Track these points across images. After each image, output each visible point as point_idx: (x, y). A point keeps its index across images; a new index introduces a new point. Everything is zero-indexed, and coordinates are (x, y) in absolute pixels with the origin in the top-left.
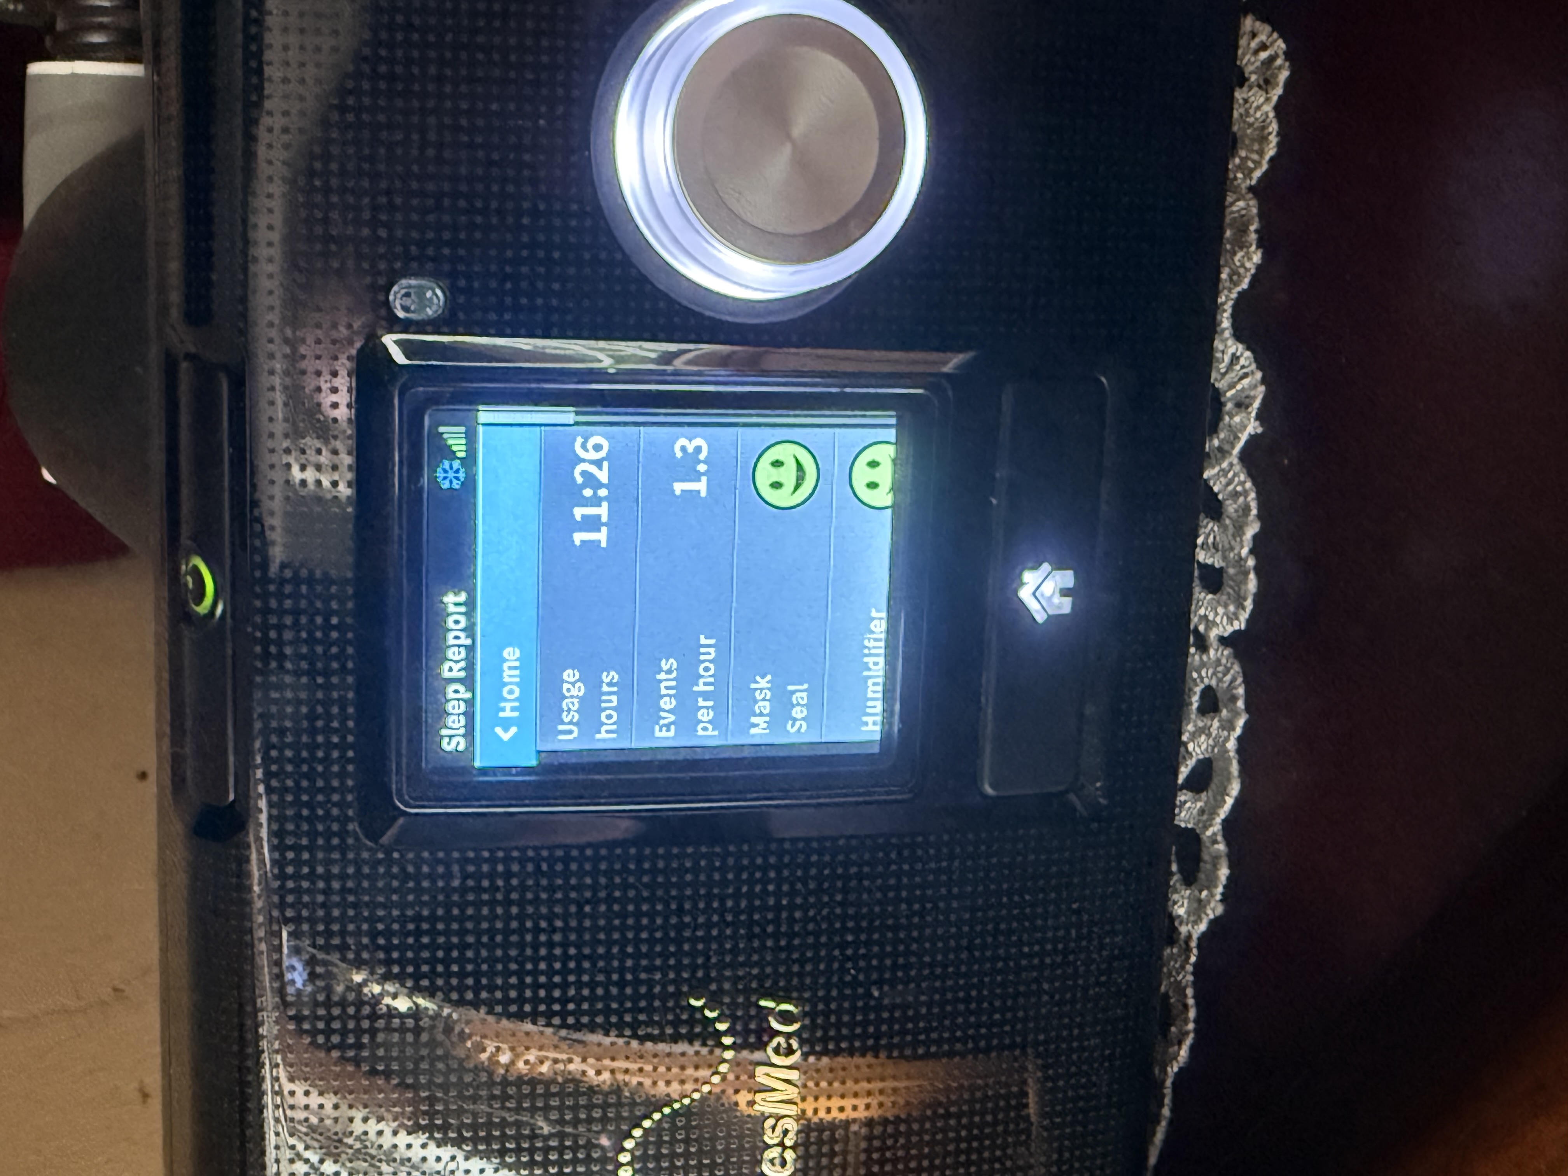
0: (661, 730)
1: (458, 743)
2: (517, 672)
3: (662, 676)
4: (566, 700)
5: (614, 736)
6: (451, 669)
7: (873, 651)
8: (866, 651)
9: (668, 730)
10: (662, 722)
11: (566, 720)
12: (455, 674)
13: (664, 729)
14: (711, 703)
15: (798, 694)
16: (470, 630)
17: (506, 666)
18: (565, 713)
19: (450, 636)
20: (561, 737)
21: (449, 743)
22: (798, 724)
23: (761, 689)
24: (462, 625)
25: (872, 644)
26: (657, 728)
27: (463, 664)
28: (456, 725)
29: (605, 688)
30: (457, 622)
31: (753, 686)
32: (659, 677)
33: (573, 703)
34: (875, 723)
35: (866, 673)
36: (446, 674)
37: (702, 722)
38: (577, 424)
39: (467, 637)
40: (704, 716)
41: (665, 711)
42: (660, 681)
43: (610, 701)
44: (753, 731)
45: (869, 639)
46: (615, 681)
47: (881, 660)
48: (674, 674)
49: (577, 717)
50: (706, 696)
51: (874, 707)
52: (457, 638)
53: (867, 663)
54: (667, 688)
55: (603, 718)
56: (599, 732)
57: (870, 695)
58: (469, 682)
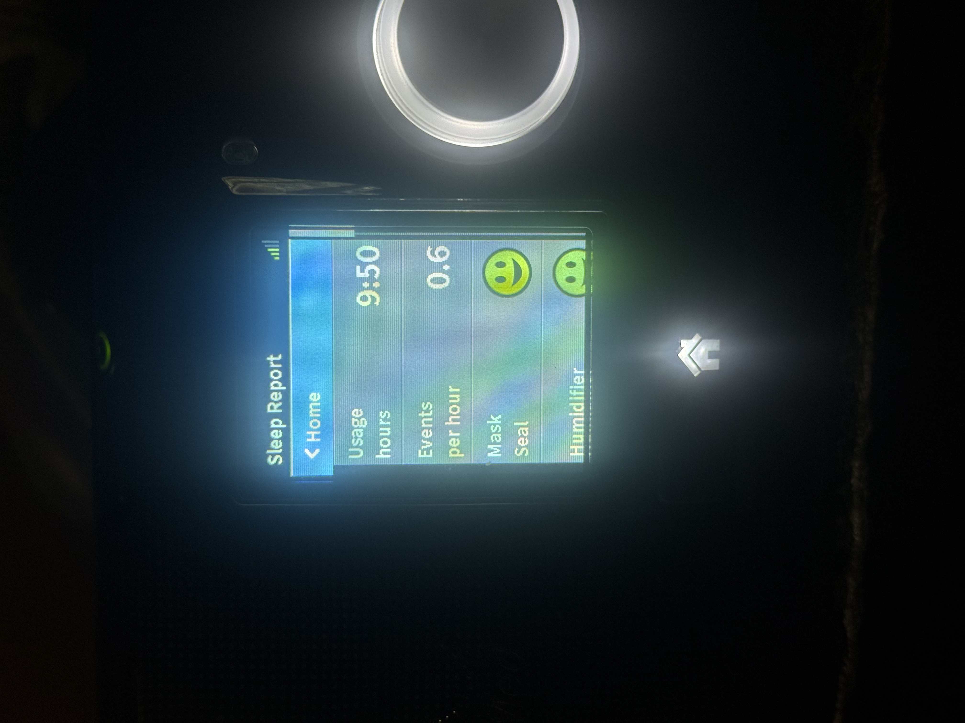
0: (422, 453)
1: (278, 460)
2: (319, 410)
3: (423, 414)
4: (355, 430)
5: (389, 456)
6: (272, 408)
7: (575, 398)
8: (571, 398)
9: (428, 453)
10: (423, 447)
11: (355, 445)
12: (275, 410)
13: (425, 452)
14: (458, 434)
15: (523, 429)
16: (285, 380)
17: (311, 405)
18: (353, 440)
19: (272, 384)
20: (350, 457)
21: (272, 459)
22: (523, 449)
23: (495, 425)
24: (280, 376)
25: (575, 393)
26: (420, 451)
27: (280, 404)
28: (277, 447)
29: (382, 423)
30: (276, 375)
31: (488, 422)
32: (420, 415)
33: (359, 434)
34: (579, 451)
35: (571, 414)
36: (269, 410)
37: (452, 447)
38: (357, 237)
39: (283, 386)
40: (454, 443)
41: (425, 439)
42: (422, 418)
43: (386, 432)
44: (490, 455)
45: (573, 389)
46: (388, 417)
47: (582, 405)
48: (431, 414)
49: (362, 443)
50: (455, 429)
51: (579, 439)
52: (276, 385)
53: (572, 407)
54: (426, 423)
55: (381, 444)
56: (378, 454)
57: (575, 430)
58: (284, 416)
